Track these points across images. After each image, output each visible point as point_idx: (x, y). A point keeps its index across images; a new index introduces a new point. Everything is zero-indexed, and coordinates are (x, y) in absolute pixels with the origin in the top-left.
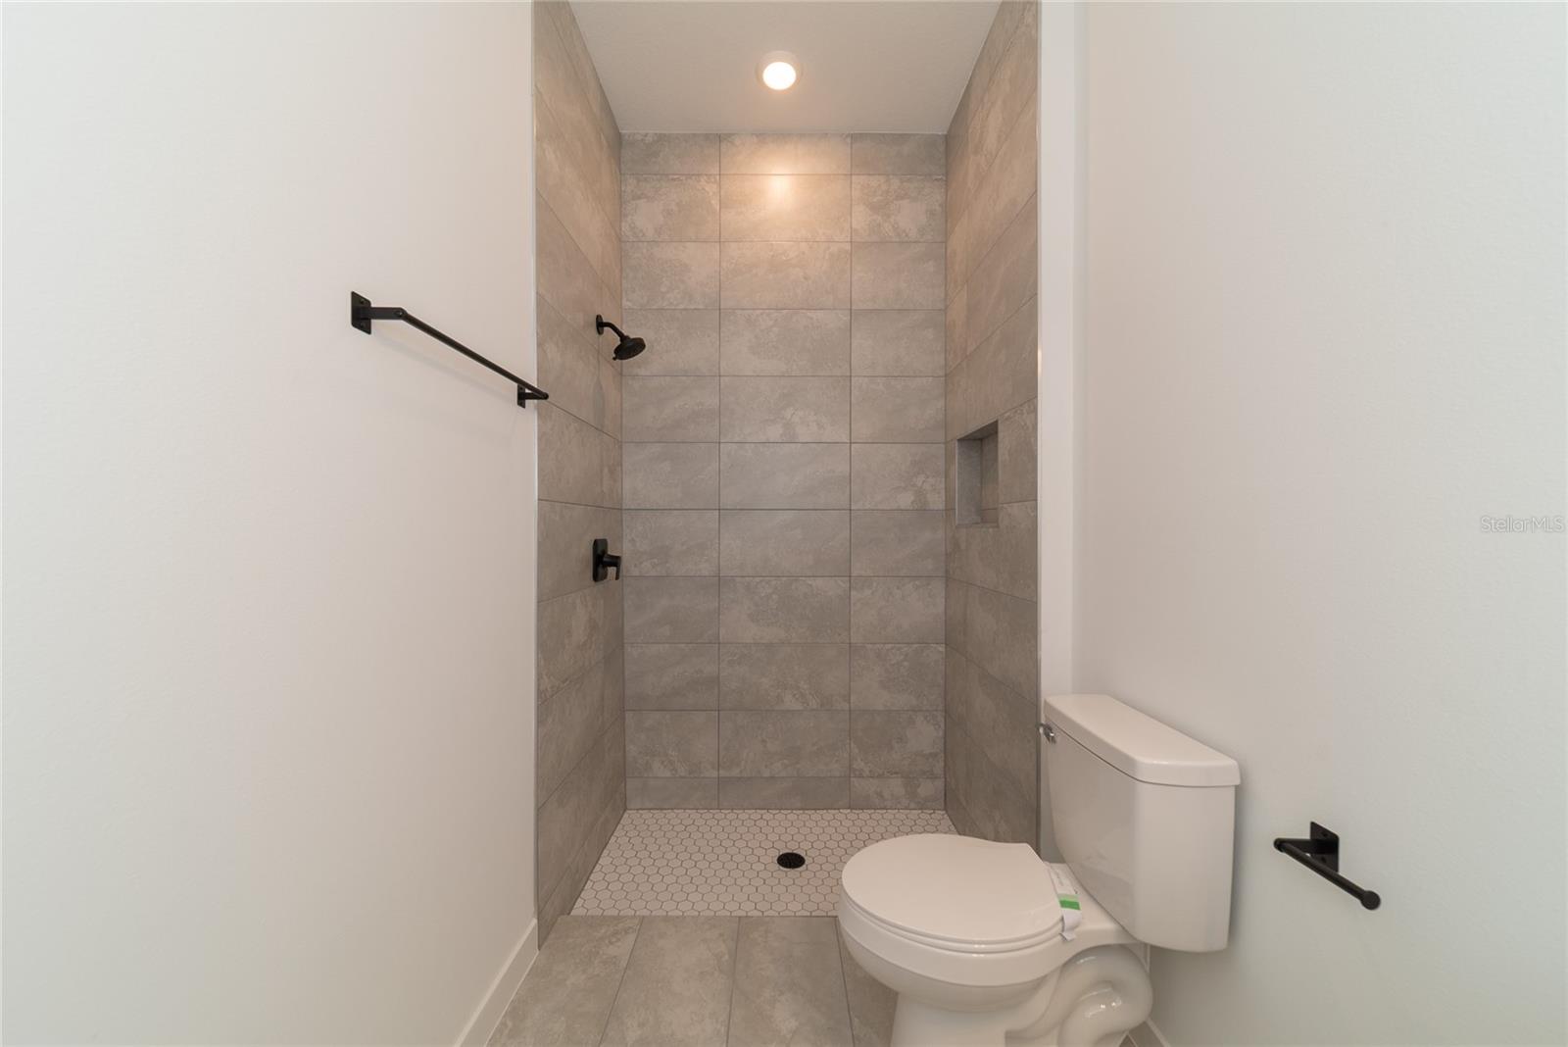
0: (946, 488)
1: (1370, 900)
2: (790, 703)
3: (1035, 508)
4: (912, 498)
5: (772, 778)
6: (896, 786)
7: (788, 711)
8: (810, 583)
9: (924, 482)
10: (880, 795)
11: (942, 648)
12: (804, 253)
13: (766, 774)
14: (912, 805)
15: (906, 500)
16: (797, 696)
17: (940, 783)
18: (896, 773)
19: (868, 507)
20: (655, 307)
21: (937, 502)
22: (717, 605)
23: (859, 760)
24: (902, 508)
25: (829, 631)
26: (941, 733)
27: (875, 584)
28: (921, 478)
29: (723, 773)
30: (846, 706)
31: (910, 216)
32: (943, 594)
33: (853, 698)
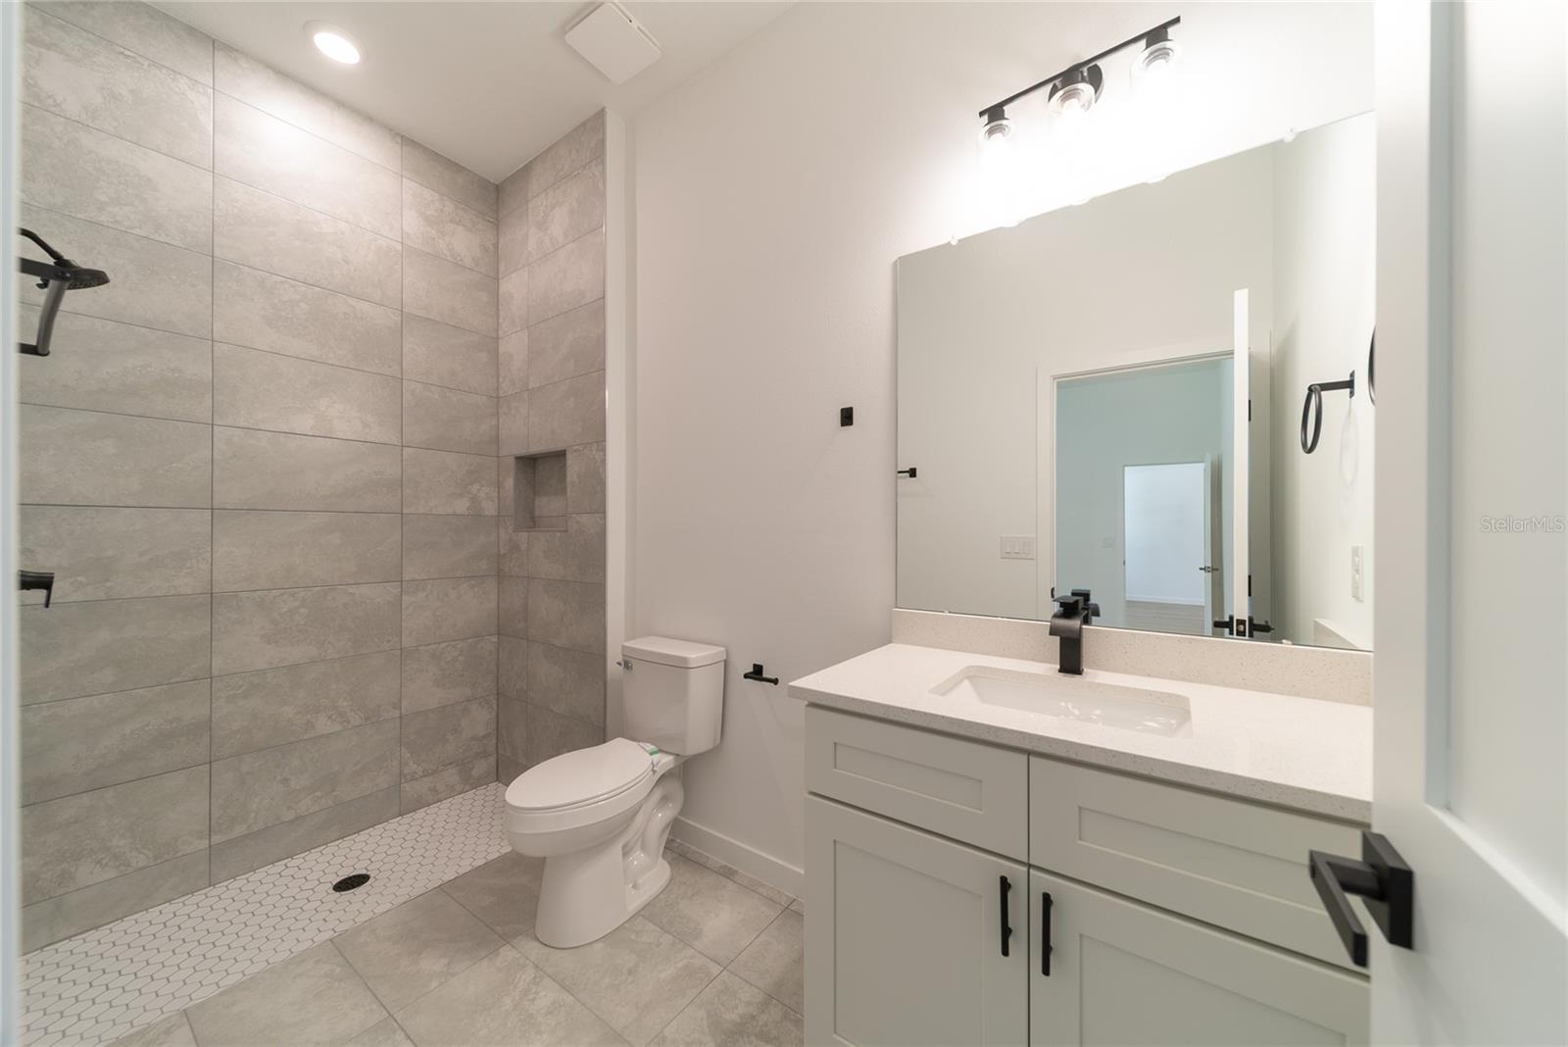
0: (498, 497)
1: (775, 681)
2: (324, 725)
3: (605, 518)
4: (468, 505)
5: (297, 818)
6: (451, 775)
7: (322, 736)
8: (351, 591)
9: (479, 490)
10: (434, 790)
11: (494, 639)
12: (343, 233)
13: (289, 816)
14: (467, 787)
15: (462, 506)
16: (334, 717)
17: (492, 760)
18: (451, 763)
19: (422, 511)
20: (82, 216)
21: (490, 508)
22: (209, 629)
23: (411, 764)
24: (458, 512)
25: (376, 640)
26: (494, 714)
27: (429, 587)
28: (476, 487)
29: (216, 839)
30: (396, 713)
31: (463, 242)
32: (496, 591)
33: (405, 703)
